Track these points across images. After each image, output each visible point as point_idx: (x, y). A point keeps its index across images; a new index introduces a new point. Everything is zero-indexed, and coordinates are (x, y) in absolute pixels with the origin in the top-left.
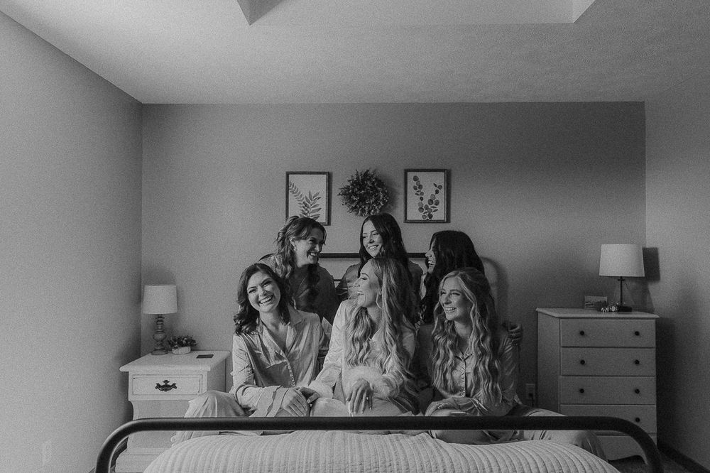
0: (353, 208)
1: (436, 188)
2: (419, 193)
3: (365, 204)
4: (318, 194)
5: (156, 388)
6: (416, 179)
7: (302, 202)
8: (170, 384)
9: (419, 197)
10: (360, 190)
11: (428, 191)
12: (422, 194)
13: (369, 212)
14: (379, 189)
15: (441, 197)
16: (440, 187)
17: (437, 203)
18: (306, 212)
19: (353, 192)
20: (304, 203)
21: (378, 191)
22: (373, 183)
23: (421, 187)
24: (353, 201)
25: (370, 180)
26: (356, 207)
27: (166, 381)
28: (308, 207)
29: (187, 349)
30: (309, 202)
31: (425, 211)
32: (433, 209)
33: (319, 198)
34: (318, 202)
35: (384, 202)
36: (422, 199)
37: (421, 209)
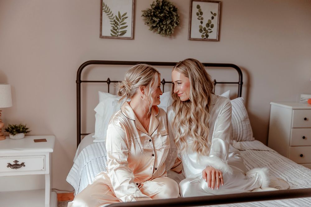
0: (153, 28)
1: (212, 15)
2: (200, 18)
3: (163, 24)
4: (125, 14)
5: (8, 166)
6: (198, 7)
7: (113, 20)
8: (19, 163)
9: (200, 21)
10: (160, 13)
11: (207, 17)
12: (202, 19)
13: (166, 30)
14: (174, 13)
15: (215, 22)
16: (215, 14)
17: (212, 26)
18: (116, 28)
19: (154, 14)
20: (114, 21)
21: (172, 15)
22: (170, 8)
23: (201, 13)
24: (154, 22)
25: (167, 5)
26: (156, 26)
27: (16, 161)
28: (118, 25)
29: (21, 135)
30: (119, 21)
31: (204, 32)
32: (209, 31)
33: (126, 18)
34: (125, 21)
35: (177, 23)
36: (202, 23)
37: (201, 31)
